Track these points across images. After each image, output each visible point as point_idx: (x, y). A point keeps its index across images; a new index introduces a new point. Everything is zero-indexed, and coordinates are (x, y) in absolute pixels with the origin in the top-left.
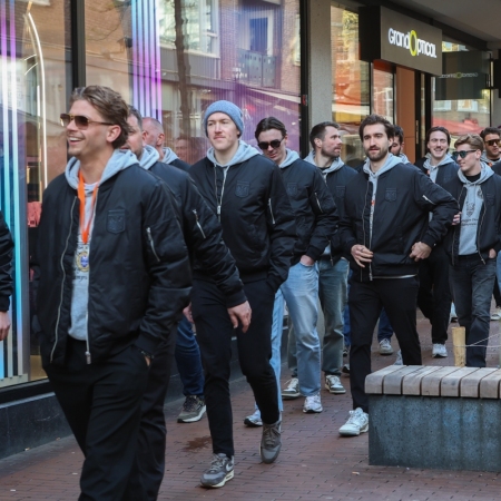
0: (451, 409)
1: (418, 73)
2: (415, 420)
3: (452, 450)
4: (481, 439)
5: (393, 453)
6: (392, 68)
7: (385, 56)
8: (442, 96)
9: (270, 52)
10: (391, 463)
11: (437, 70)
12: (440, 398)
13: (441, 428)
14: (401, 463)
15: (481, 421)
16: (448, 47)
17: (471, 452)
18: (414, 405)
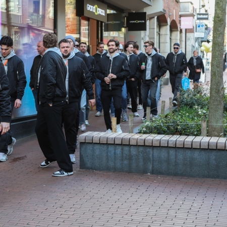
0: (111, 148)
1: (98, 21)
2: (97, 152)
3: (111, 164)
4: (122, 160)
5: (89, 165)
6: (88, 19)
7: (86, 15)
8: (107, 30)
9: (41, 13)
10: (88, 168)
11: (105, 20)
12: (107, 144)
13: (107, 155)
14: (92, 169)
15: (122, 153)
16: (109, 11)
17: (118, 165)
18: (97, 147)
